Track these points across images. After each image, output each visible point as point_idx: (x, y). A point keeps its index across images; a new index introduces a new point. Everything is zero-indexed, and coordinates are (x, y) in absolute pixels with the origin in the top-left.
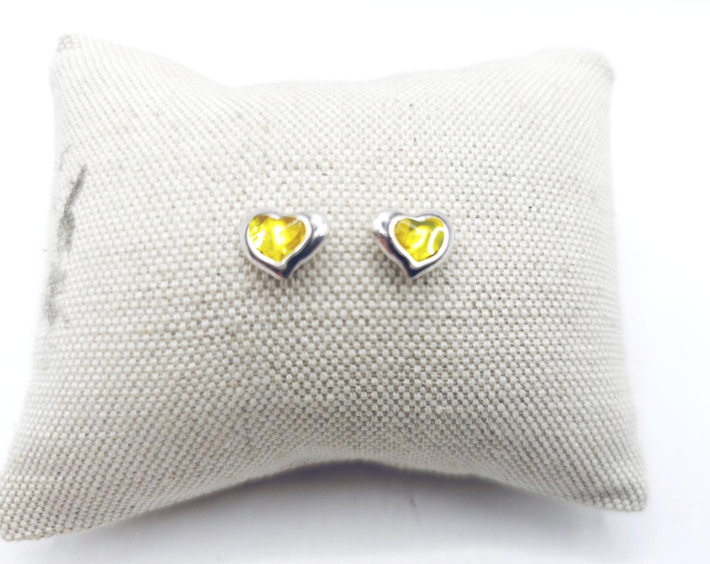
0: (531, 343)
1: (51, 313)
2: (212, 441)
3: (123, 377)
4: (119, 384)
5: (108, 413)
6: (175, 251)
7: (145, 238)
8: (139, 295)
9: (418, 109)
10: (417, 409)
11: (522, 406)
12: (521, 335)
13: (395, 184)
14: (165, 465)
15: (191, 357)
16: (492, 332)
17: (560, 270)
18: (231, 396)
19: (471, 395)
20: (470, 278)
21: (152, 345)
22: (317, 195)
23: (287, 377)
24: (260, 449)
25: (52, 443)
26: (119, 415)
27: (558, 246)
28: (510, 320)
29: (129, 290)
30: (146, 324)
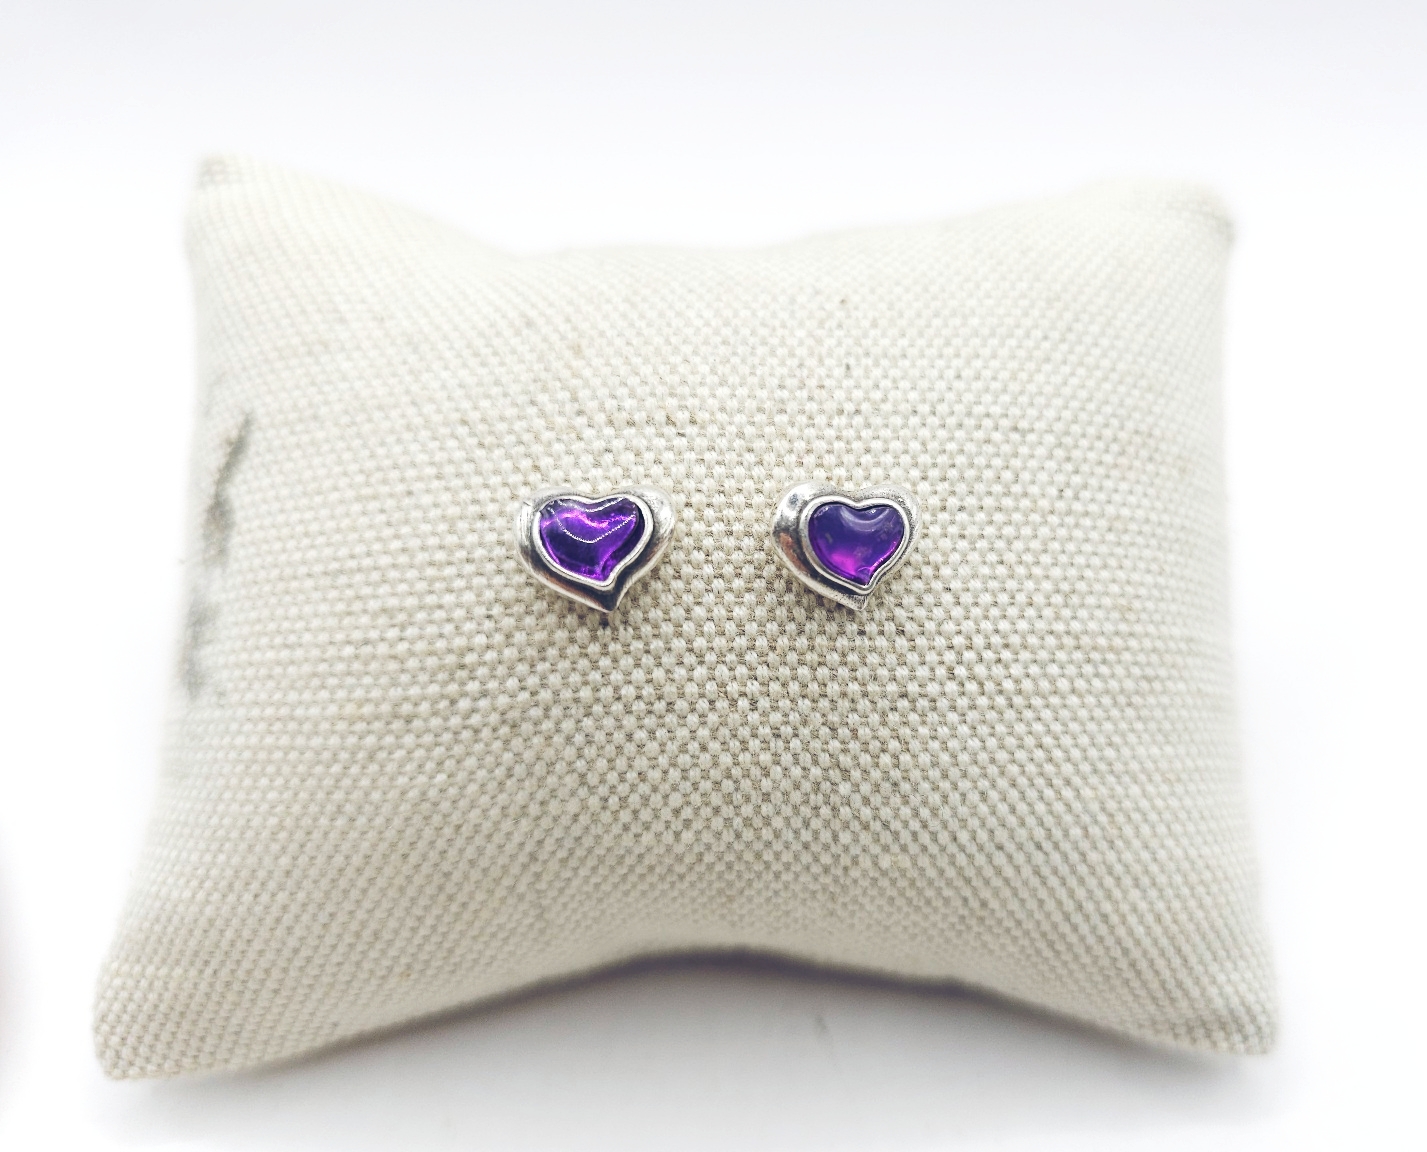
1: (192, 678)
3: (320, 796)
4: (314, 808)
6: (412, 575)
7: (360, 550)
8: (349, 651)
9: (856, 308)
13: (809, 451)
14: (392, 952)
20: (945, 624)
26: (314, 863)
29: (331, 643)
30: (360, 705)
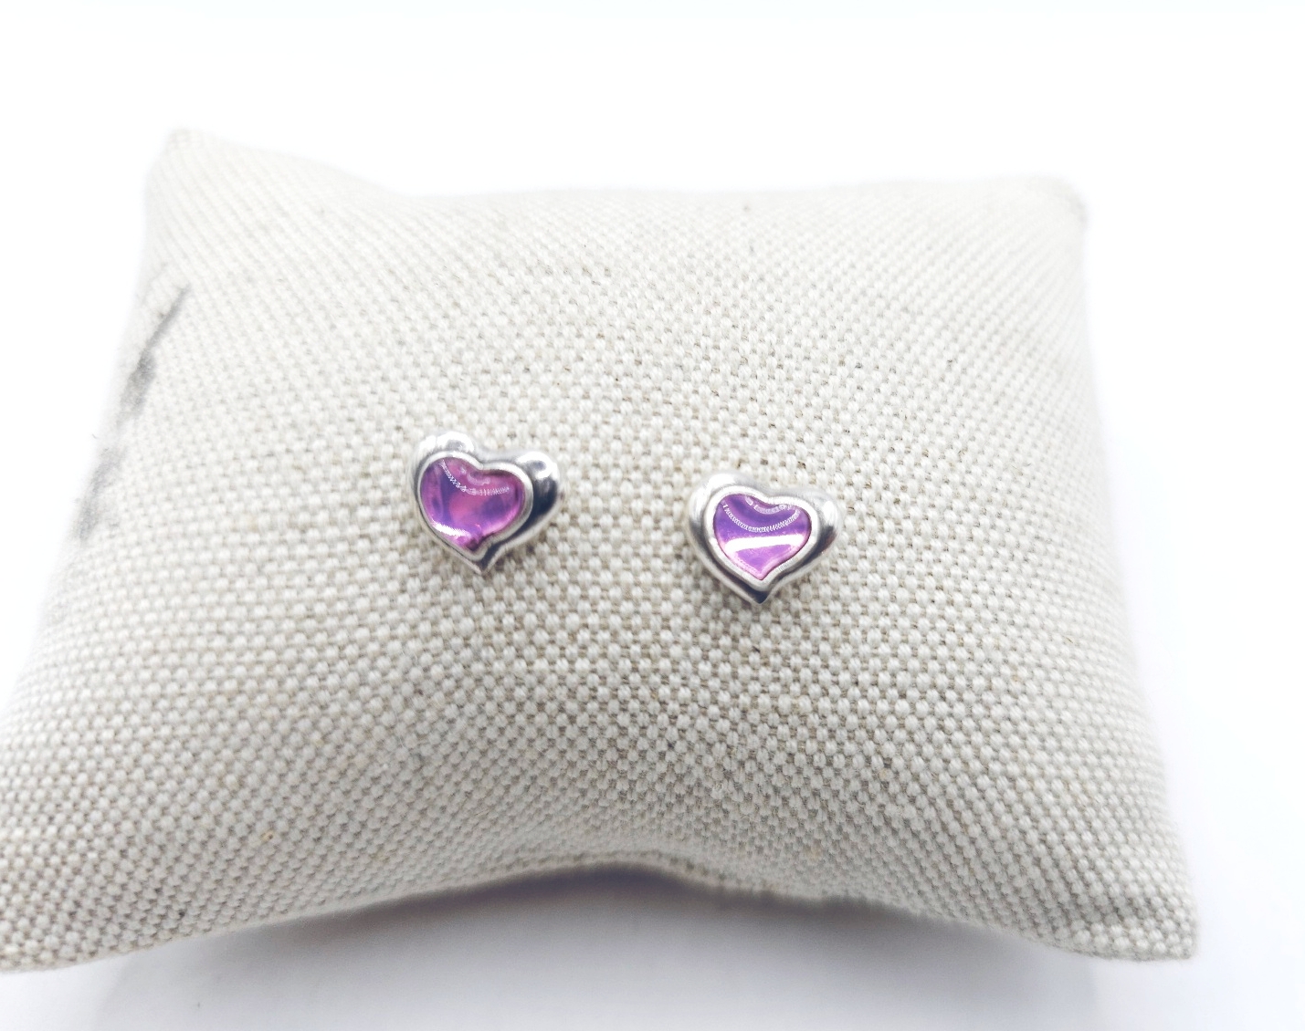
0: (957, 586)
2: (352, 757)
3: (201, 614)
4: (191, 628)
6: (326, 393)
7: (277, 376)
8: (252, 464)
10: (744, 700)
13: (716, 304)
14: (256, 805)
16: (884, 558)
18: (395, 658)
20: (845, 462)
21: (261, 552)
22: (582, 309)
23: (505, 622)
25: (47, 754)
28: (917, 541)
29: (235, 459)
30: (256, 516)
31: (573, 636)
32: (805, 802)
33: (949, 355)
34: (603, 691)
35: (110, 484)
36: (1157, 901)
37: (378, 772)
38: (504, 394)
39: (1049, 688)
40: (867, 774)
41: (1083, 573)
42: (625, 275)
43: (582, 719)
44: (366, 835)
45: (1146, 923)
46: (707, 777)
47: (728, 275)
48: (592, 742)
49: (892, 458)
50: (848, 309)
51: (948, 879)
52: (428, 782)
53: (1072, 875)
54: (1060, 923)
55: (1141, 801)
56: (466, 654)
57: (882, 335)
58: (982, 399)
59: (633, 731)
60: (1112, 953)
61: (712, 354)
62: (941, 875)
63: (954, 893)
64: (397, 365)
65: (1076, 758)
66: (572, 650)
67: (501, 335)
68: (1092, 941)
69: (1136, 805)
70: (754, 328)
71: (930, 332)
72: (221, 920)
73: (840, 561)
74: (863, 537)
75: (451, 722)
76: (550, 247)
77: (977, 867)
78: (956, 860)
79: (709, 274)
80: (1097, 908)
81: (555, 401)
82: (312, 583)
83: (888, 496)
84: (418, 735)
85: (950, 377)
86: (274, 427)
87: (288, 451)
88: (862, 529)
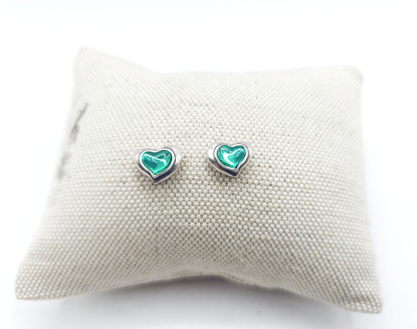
0: (315, 204)
1: (61, 174)
2: (138, 247)
3: (95, 205)
4: (93, 210)
5: (85, 225)
6: (130, 142)
7: (116, 135)
8: (109, 162)
9: (259, 84)
10: (251, 236)
11: (309, 239)
12: (310, 199)
13: (246, 116)
14: (110, 258)
15: (132, 196)
16: (294, 196)
17: (332, 167)
18: (150, 220)
19: (281, 230)
20: (283, 166)
21: (112, 189)
22: (205, 118)
23: (182, 211)
24: (163, 255)
25: (52, 242)
26: (90, 227)
27: (331, 155)
28: (304, 190)
29: (104, 160)
30: (110, 178)
31: (202, 216)
32: (267, 264)
33: (316, 132)
34: (210, 232)
35: (68, 164)
36: (370, 297)
37: (145, 251)
38: (183, 144)
39: (341, 234)
40: (286, 257)
41: (354, 198)
42: (219, 107)
43: (204, 239)
44: (141, 267)
45: (367, 303)
46: (239, 256)
47: (249, 106)
48: (207, 246)
49: (298, 165)
50: (286, 117)
51: (308, 287)
52: (159, 254)
53: (345, 288)
54: (341, 301)
55: (367, 267)
56: (171, 220)
57: (296, 125)
58: (326, 145)
59: (218, 243)
60: (356, 310)
61: (244, 132)
62: (306, 286)
63: (310, 291)
64: (151, 134)
65: (348, 255)
66: (201, 220)
67: (182, 126)
68: (350, 307)
69: (366, 269)
70: (257, 124)
71: (310, 124)
72: (100, 287)
73: (281, 196)
74: (288, 189)
75: (166, 238)
76: (196, 96)
77: (317, 284)
78: (311, 282)
79: (244, 106)
80: (352, 298)
81: (198, 147)
82: (127, 198)
83: (296, 176)
84: (157, 241)
85: (316, 138)
86: (115, 151)
87: (120, 159)
88: (288, 187)
